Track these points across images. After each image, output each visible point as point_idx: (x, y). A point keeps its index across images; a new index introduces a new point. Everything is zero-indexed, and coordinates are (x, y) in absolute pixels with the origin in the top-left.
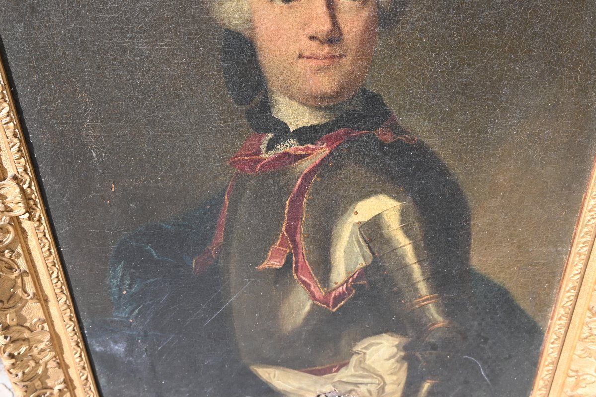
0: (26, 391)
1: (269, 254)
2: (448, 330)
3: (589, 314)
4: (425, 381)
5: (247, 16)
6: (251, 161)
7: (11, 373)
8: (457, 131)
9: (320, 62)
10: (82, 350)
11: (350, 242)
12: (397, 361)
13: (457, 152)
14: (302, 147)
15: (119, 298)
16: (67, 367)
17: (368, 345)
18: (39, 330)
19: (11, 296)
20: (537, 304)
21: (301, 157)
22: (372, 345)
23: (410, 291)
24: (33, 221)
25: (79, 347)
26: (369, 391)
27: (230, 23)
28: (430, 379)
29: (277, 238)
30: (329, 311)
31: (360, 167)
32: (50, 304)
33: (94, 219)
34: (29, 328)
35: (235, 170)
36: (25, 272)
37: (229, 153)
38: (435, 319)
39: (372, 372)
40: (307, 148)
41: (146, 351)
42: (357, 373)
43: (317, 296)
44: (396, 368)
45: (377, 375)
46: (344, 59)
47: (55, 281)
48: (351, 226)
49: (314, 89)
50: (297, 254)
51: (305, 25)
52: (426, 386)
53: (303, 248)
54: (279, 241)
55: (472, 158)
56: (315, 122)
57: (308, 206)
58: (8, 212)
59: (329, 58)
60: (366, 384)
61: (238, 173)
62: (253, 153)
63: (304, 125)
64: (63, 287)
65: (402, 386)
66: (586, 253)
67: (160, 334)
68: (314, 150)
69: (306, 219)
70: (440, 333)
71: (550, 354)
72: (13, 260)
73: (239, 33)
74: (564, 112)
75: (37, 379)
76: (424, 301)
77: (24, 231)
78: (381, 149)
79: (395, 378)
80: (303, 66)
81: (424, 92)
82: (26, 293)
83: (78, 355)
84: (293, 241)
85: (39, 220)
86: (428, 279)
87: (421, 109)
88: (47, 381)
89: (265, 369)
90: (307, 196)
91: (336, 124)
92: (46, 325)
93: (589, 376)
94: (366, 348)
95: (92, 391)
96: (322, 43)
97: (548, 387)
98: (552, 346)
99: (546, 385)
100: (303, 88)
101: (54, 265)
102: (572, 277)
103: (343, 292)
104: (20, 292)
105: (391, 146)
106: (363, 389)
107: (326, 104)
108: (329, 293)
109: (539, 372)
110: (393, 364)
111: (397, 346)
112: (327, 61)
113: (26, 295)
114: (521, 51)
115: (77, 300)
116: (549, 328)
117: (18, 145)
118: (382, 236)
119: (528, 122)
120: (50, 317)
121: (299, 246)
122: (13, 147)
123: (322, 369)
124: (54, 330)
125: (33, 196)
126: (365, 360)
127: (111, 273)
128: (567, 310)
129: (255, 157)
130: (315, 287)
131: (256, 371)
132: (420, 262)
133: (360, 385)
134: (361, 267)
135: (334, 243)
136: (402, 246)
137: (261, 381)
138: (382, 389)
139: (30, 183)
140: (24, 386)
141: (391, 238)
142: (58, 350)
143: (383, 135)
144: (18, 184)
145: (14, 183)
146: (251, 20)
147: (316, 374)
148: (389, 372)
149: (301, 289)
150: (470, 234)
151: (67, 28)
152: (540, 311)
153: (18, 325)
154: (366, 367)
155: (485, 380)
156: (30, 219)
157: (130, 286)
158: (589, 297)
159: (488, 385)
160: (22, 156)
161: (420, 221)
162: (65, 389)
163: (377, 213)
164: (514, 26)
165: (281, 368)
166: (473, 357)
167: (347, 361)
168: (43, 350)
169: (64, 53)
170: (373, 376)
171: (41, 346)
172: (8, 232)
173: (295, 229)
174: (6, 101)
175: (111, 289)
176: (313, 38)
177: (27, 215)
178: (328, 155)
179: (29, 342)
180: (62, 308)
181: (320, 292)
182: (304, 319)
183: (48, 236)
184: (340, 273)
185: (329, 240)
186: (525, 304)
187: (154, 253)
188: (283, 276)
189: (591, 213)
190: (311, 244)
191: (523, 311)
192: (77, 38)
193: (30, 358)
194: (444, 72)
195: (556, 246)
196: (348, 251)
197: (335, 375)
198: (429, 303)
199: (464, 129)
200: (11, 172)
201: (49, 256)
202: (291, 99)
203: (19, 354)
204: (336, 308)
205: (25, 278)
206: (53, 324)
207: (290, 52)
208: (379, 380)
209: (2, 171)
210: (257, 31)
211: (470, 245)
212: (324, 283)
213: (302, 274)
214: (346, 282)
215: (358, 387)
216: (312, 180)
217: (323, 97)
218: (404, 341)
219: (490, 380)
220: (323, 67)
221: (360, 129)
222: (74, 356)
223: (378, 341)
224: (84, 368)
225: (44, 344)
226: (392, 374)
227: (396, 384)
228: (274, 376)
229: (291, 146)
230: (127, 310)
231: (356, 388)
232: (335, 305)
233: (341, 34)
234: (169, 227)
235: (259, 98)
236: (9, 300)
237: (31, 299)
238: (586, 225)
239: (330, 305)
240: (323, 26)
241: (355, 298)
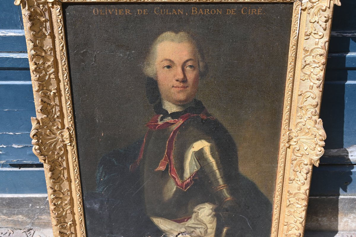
0: (57, 222)
1: (160, 164)
2: (232, 202)
3: (288, 194)
4: (224, 227)
5: (155, 72)
6: (154, 125)
7: (53, 213)
8: (229, 115)
9: (180, 89)
10: (81, 206)
11: (191, 160)
12: (212, 217)
13: (230, 123)
14: (173, 120)
15: (99, 182)
16: (74, 214)
17: (200, 208)
18: (66, 194)
19: (58, 178)
20: (267, 190)
21: (173, 124)
22: (201, 208)
23: (215, 183)
24: (72, 146)
25: (81, 204)
26: (201, 232)
27: (149, 75)
28: (227, 227)
29: (163, 157)
30: (183, 191)
31: (194, 128)
32: (72, 183)
33: (94, 147)
34: (63, 193)
35: (148, 128)
36: (65, 168)
37: (146, 121)
38: (226, 196)
39: (201, 222)
40: (175, 120)
41: (107, 208)
42: (195, 222)
43: (178, 184)
44: (212, 220)
45: (204, 223)
46: (188, 88)
47: (75, 173)
48: (192, 153)
49: (177, 98)
50: (171, 164)
51: (175, 76)
52: (225, 230)
53: (173, 162)
54: (164, 158)
55: (236, 126)
56: (178, 111)
57: (175, 144)
58: (63, 142)
59: (183, 88)
60: (199, 228)
61: (149, 129)
62: (155, 122)
63: (174, 112)
64: (78, 176)
65: (214, 230)
66: (283, 166)
67: (114, 200)
68: (177, 121)
69: (174, 149)
70: (229, 203)
71: (276, 214)
72: (61, 162)
73: (152, 78)
74: (267, 109)
75: (62, 218)
76: (222, 187)
77: (67, 151)
78: (202, 121)
79: (211, 225)
80: (173, 90)
81: (216, 101)
82: (64, 177)
83: (80, 208)
84: (169, 159)
85: (74, 146)
86: (223, 177)
87: (215, 107)
88: (66, 219)
89: (156, 219)
90: (175, 139)
91: (185, 111)
92: (69, 192)
93: (292, 224)
94: (199, 210)
95: (83, 227)
96: (181, 82)
97: (277, 231)
98: (276, 210)
99: (276, 230)
100: (174, 98)
101: (76, 166)
102: (279, 177)
103: (189, 182)
104: (62, 176)
105: (206, 120)
106: (198, 231)
107: (182, 104)
108: (183, 182)
109: (273, 224)
110: (210, 218)
111: (212, 209)
112: (182, 88)
113: (64, 178)
114: (249, 87)
115: (83, 182)
116: (274, 202)
117: (71, 116)
118: (204, 157)
119: (254, 112)
120: (71, 190)
121: (172, 161)
122: (69, 117)
123: (180, 220)
124: (72, 196)
125: (73, 136)
126: (198, 216)
127: (98, 171)
128: (280, 193)
129: (155, 123)
130: (177, 180)
131: (152, 219)
132: (219, 169)
133: (196, 229)
134: (196, 171)
135: (185, 160)
136: (211, 162)
137: (155, 225)
138: (206, 232)
139: (73, 131)
140: (57, 219)
141: (207, 158)
142: (72, 205)
143: (202, 116)
144: (68, 131)
145: (67, 131)
146: (156, 74)
147: (178, 222)
148: (209, 223)
149: (172, 180)
150: (237, 158)
151: (94, 75)
152: (269, 194)
153: (59, 191)
154: (199, 219)
155: (250, 228)
156: (71, 145)
157: (104, 177)
158: (287, 187)
159: (251, 230)
160: (71, 120)
161: (218, 151)
162: (72, 225)
163: (201, 148)
164: (246, 78)
165: (163, 218)
166: (244, 216)
167: (191, 216)
168: (66, 204)
169: (92, 83)
170: (202, 224)
171: (66, 202)
172: (62, 150)
173: (170, 153)
174: (69, 100)
175: (97, 178)
176: (177, 80)
177: (70, 144)
178: (183, 124)
179: (62, 199)
180: (76, 185)
181: (180, 182)
182: (173, 194)
183: (76, 153)
184: (188, 173)
185: (183, 159)
186: (263, 190)
187: (115, 162)
188: (165, 174)
189: (283, 149)
190: (176, 160)
191: (262, 194)
192: (97, 79)
193: (61, 207)
194: (223, 93)
195: (272, 164)
196: (191, 163)
197: (186, 223)
198: (224, 189)
199: (232, 115)
200: (66, 126)
201: (75, 162)
202: (169, 102)
203: (57, 204)
204: (186, 190)
205: (65, 170)
206: (72, 193)
207: (169, 85)
208: (204, 226)
209: (64, 126)
210: (158, 78)
211: (238, 162)
212: (181, 178)
213: (172, 173)
214: (190, 177)
215: (196, 230)
216: (176, 133)
217: (180, 101)
218: (215, 206)
219: (252, 228)
220: (181, 90)
221: (194, 114)
222: (78, 209)
223: (204, 206)
224: (81, 215)
225: (67, 201)
226: (210, 223)
227: (212, 229)
228: (160, 223)
229: (169, 120)
230: (102, 188)
231: (195, 230)
232: (185, 188)
233: (187, 79)
234: (122, 151)
235: (158, 101)
236: (57, 179)
237: (66, 180)
238: (281, 154)
239: (184, 188)
240: (180, 76)
241: (194, 185)
